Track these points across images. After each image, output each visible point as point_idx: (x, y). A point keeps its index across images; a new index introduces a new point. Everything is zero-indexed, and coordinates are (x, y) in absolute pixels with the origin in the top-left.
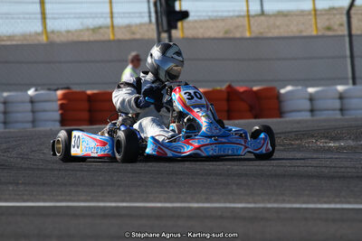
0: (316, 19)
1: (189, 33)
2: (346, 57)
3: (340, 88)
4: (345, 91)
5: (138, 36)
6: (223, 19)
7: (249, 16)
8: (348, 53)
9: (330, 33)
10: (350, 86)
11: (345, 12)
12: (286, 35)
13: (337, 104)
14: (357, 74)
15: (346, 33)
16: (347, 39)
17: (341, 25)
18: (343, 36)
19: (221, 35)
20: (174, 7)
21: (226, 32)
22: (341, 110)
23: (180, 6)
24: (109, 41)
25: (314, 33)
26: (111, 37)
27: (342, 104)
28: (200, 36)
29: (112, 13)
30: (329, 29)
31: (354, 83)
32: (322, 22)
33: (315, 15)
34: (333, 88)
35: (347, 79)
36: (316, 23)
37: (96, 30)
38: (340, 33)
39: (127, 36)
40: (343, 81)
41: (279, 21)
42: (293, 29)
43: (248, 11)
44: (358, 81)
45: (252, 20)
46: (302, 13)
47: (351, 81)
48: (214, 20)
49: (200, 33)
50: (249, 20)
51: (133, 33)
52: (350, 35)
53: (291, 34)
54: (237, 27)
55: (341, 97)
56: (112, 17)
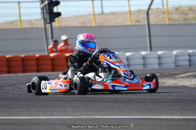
0: (130, 16)
1: (63, 24)
2: (146, 36)
3: (143, 53)
4: (146, 55)
5: (35, 26)
6: (81, 16)
7: (94, 15)
8: (148, 34)
9: (137, 24)
10: (149, 52)
11: (146, 12)
12: (114, 24)
13: (141, 61)
14: (153, 46)
15: (146, 23)
16: (147, 27)
17: (144, 19)
18: (145, 25)
19: (80, 25)
20: (53, 10)
21: (82, 23)
22: (144, 65)
23: (57, 9)
24: (19, 29)
25: (129, 23)
26: (20, 27)
27: (144, 61)
28: (69, 26)
29: (20, 14)
30: (138, 21)
31: (151, 50)
32: (134, 18)
33: (130, 14)
34: (139, 53)
35: (147, 48)
36: (131, 18)
37: (12, 23)
38: (143, 23)
39: (29, 26)
40: (144, 49)
41: (111, 17)
42: (119, 21)
43: (94, 12)
44: (153, 49)
45: (96, 17)
46: (124, 13)
47: (149, 49)
49: (69, 24)
50: (95, 17)
51: (33, 24)
52: (149, 25)
53: (117, 24)
54: (89, 21)
55: (144, 58)
56: (20, 16)
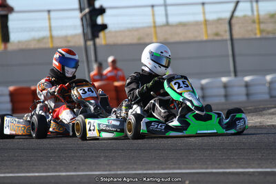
0: (206, 28)
1: (111, 41)
2: (228, 56)
3: (224, 79)
4: (229, 82)
5: (71, 44)
6: (137, 29)
7: (155, 27)
8: (230, 52)
9: (216, 38)
10: (232, 78)
11: (227, 21)
12: (183, 40)
13: (222, 91)
14: (238, 68)
15: (227, 36)
16: (229, 43)
17: (225, 31)
18: (226, 40)
19: (135, 41)
20: (96, 21)
21: (139, 39)
22: (226, 96)
23: (103, 20)
24: (49, 49)
25: (205, 38)
26: (50, 45)
27: (226, 91)
28: (119, 43)
29: (50, 27)
30: (217, 34)
31: (236, 75)
32: (211, 30)
33: (206, 24)
34: (218, 79)
35: (230, 72)
36: (207, 31)
37: (40, 40)
38: (225, 38)
39: (63, 44)
40: (226, 74)
41: (179, 30)
42: (191, 35)
43: (154, 22)
44: (238, 74)
45: (158, 30)
46: (197, 24)
47: (233, 74)
48: (131, 30)
49: (119, 40)
50: (156, 30)
51: (68, 42)
52: (232, 39)
53: (187, 40)
54: (148, 35)
55: (225, 86)
56: (50, 30)
